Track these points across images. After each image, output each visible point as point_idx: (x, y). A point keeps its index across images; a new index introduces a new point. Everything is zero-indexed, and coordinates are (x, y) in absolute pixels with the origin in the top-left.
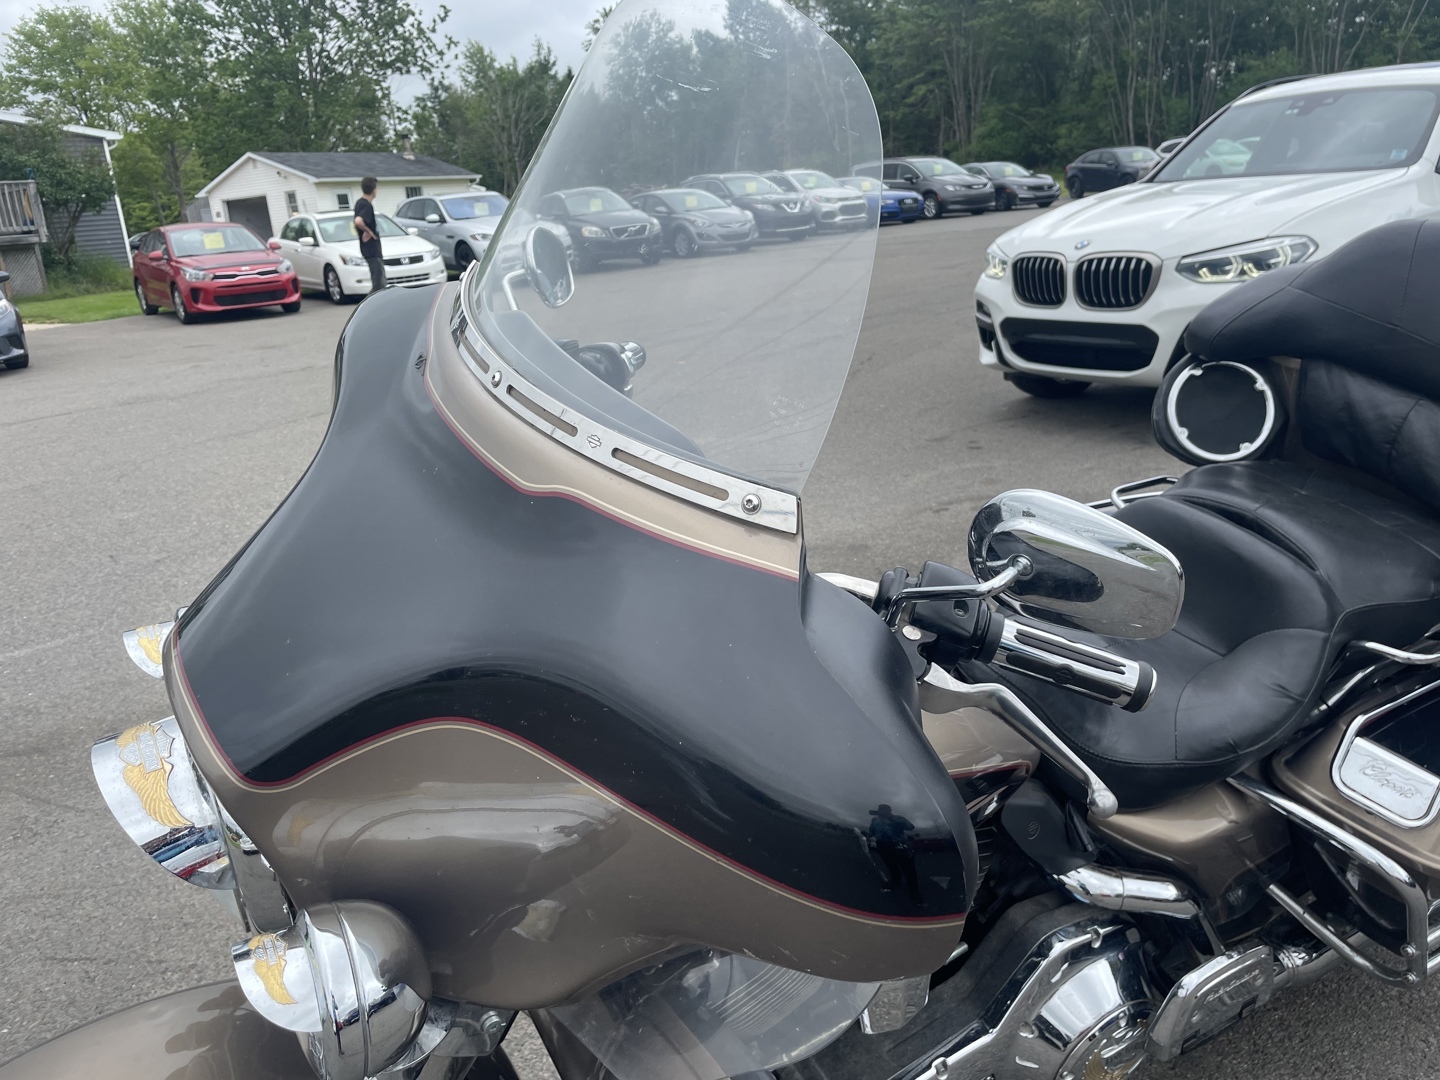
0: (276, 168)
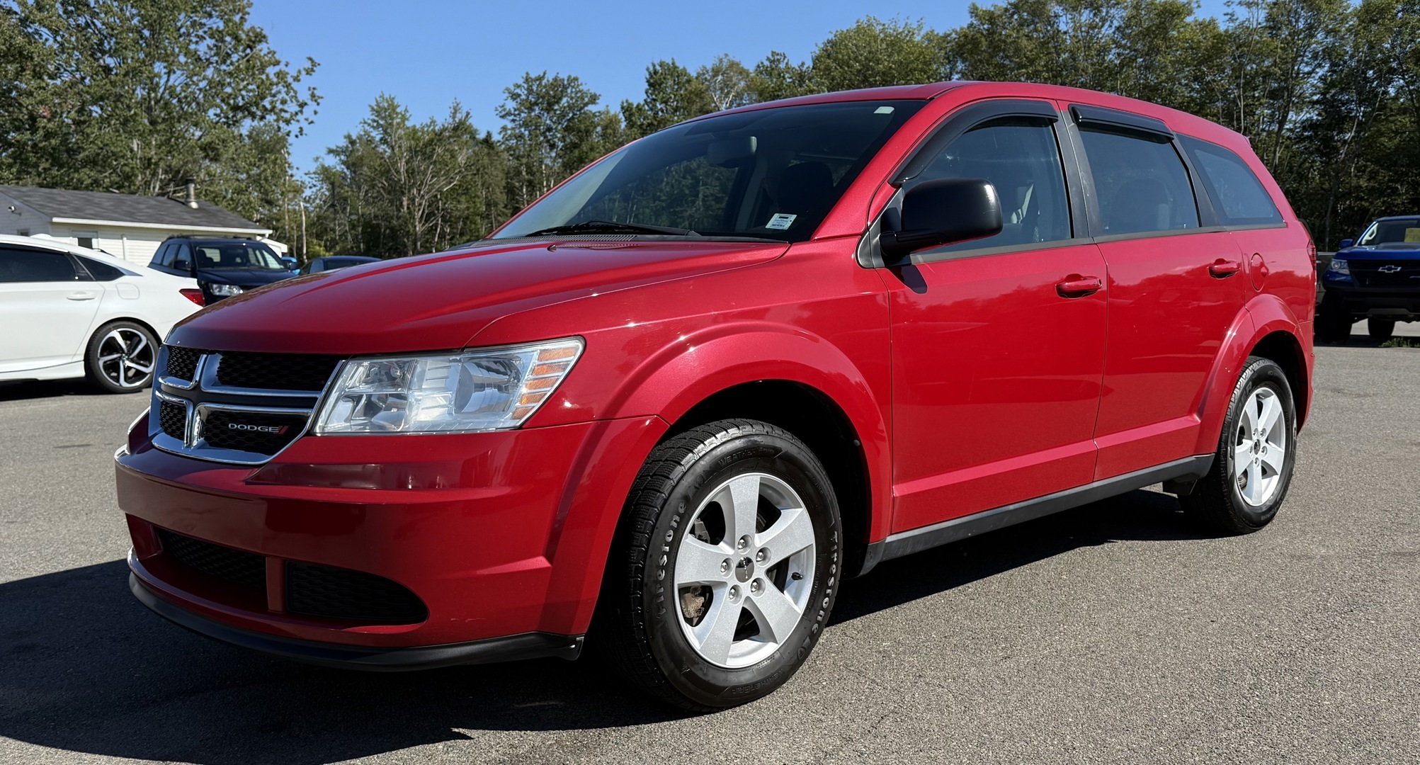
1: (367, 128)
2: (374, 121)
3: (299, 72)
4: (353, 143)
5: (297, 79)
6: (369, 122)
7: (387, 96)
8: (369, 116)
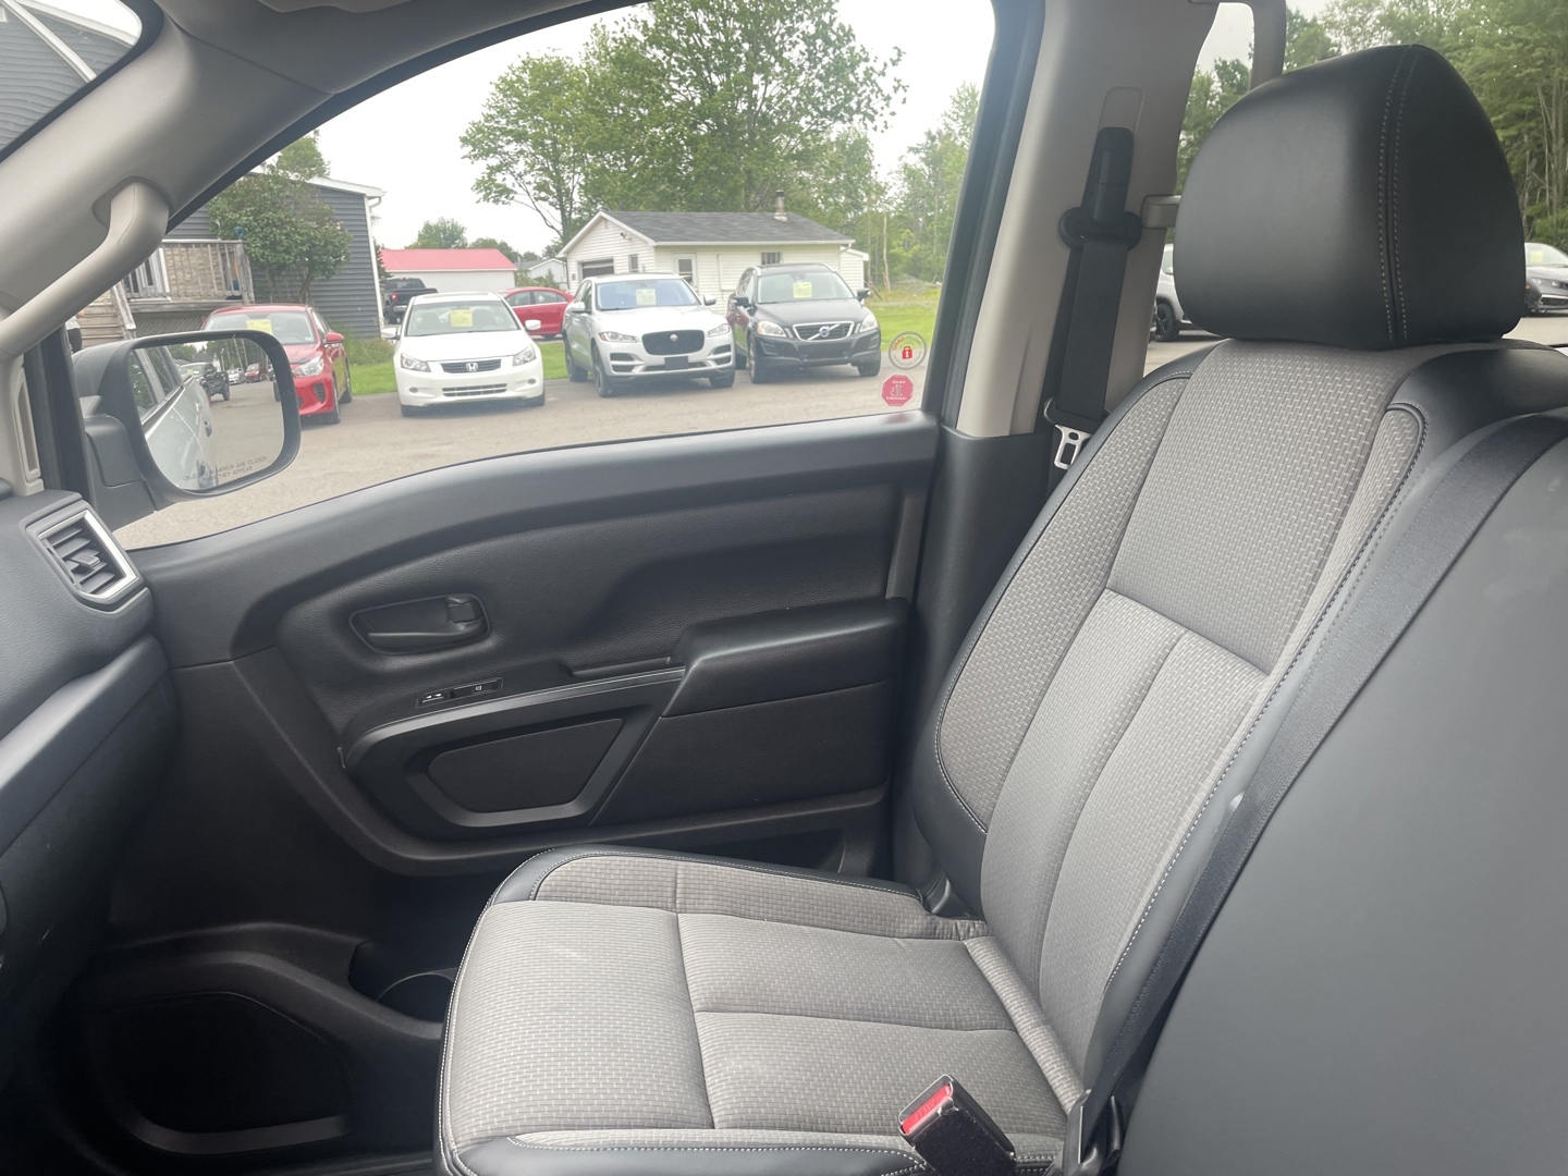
0: (623, 229)
1: (948, 121)
2: (954, 113)
3: (886, 65)
4: (933, 139)
5: (883, 74)
6: (950, 113)
7: (967, 85)
8: (949, 107)
